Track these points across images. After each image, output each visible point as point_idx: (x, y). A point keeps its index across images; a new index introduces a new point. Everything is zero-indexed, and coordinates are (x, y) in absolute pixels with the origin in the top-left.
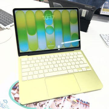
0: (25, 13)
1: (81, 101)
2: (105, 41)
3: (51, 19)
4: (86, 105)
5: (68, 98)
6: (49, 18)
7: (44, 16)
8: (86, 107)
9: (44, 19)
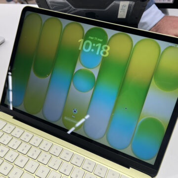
0: (43, 22)
3: (98, 53)
6: (93, 47)
7: (81, 40)
9: (80, 49)
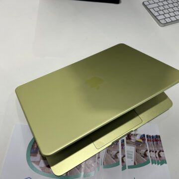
1: (147, 136)
2: (155, 15)
4: (156, 141)
5: (127, 139)
8: (157, 144)
